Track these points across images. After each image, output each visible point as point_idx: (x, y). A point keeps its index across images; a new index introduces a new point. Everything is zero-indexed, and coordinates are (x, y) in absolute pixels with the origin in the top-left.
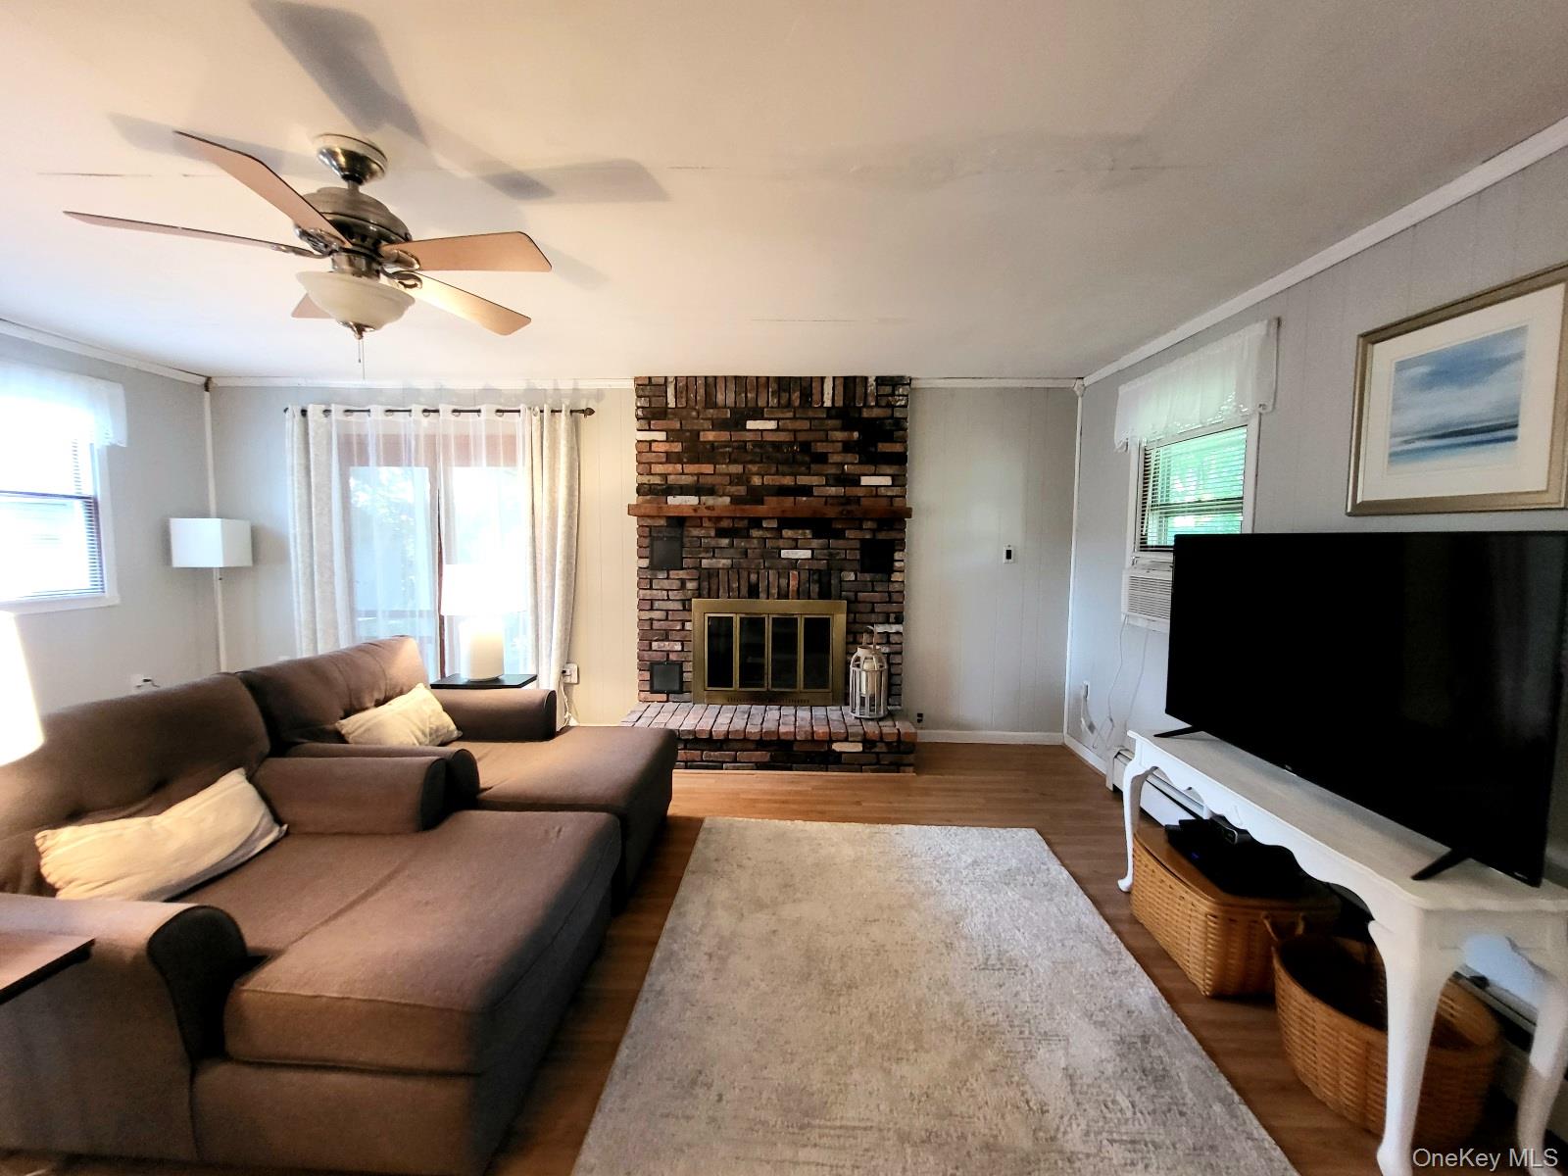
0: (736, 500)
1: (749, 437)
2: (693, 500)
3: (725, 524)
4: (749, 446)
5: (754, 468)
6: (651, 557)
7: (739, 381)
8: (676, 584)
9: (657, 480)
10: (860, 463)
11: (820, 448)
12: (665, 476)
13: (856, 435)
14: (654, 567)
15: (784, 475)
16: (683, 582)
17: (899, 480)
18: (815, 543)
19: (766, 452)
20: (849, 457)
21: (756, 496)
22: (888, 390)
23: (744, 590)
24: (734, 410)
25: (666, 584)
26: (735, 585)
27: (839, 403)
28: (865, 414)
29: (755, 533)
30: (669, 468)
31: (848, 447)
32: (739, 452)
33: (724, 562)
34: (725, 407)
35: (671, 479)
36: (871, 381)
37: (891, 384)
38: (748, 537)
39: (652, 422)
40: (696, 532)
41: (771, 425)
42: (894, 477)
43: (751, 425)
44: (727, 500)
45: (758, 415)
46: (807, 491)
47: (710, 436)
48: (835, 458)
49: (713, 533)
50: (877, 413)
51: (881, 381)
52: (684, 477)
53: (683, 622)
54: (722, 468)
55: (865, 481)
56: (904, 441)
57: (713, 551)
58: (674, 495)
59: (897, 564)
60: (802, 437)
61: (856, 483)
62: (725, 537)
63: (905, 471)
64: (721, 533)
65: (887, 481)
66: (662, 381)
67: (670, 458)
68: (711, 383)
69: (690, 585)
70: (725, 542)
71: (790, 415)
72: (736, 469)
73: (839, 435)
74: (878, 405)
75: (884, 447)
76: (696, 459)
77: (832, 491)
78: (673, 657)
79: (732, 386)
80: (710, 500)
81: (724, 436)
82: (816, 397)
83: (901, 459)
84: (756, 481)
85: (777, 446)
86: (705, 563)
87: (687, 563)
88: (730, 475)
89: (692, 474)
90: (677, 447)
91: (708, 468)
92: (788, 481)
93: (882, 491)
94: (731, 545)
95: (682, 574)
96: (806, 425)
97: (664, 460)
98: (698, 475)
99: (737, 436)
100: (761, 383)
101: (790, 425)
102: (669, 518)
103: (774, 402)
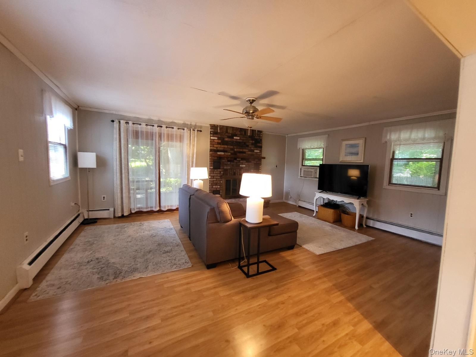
0: (232, 154)
1: (234, 140)
2: (223, 153)
3: (229, 159)
4: (234, 142)
5: (235, 147)
6: (214, 166)
7: (233, 128)
8: (219, 172)
9: (215, 148)
10: (254, 147)
11: (248, 144)
12: (217, 147)
13: (254, 141)
14: (214, 168)
15: (241, 149)
16: (220, 172)
17: (261, 151)
18: (246, 164)
19: (238, 144)
20: (252, 146)
21: (235, 153)
22: (259, 133)
23: (233, 174)
24: (232, 134)
25: (217, 172)
26: (231, 173)
27: (251, 135)
28: (256, 137)
29: (235, 161)
30: (218, 146)
31: (252, 144)
32: (232, 143)
33: (229, 167)
34: (230, 133)
35: (218, 148)
36: (257, 131)
37: (260, 132)
38: (234, 162)
39: (215, 135)
40: (223, 161)
41: (239, 138)
42: (260, 150)
43: (235, 138)
44: (230, 154)
45: (236, 136)
46: (245, 153)
47: (227, 139)
48: (250, 146)
49: (227, 161)
50: (258, 138)
51: (258, 131)
52: (221, 148)
53: (220, 181)
54: (229, 146)
55: (255, 151)
56: (261, 143)
57: (226, 165)
58: (219, 152)
59: (260, 168)
60: (244, 141)
61: (254, 152)
62: (229, 162)
63: (262, 149)
64: (228, 161)
65: (259, 151)
66: (217, 126)
67: (218, 143)
68: (227, 127)
69: (222, 173)
70: (229, 163)
71: (242, 136)
72: (232, 147)
73: (251, 141)
74: (257, 136)
75: (259, 145)
76: (223, 144)
77: (250, 153)
78: (218, 189)
79: (231, 129)
80: (226, 154)
81: (229, 140)
82: (247, 133)
83: (261, 147)
84: (236, 150)
85: (239, 142)
86: (225, 168)
87: (221, 167)
88: (230, 148)
89: (223, 148)
90: (220, 141)
91: (226, 146)
92: (241, 150)
93: (258, 153)
94: (230, 163)
95: (220, 170)
96: (245, 139)
97: (217, 144)
98: (224, 148)
99: (232, 140)
100: (237, 129)
101: (242, 139)
102: (217, 157)
103: (239, 133)
